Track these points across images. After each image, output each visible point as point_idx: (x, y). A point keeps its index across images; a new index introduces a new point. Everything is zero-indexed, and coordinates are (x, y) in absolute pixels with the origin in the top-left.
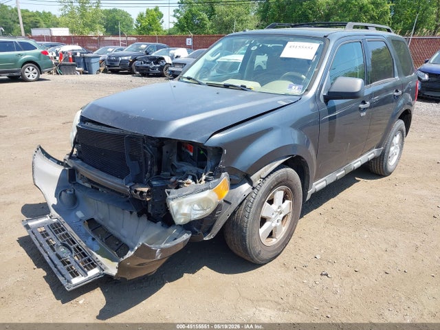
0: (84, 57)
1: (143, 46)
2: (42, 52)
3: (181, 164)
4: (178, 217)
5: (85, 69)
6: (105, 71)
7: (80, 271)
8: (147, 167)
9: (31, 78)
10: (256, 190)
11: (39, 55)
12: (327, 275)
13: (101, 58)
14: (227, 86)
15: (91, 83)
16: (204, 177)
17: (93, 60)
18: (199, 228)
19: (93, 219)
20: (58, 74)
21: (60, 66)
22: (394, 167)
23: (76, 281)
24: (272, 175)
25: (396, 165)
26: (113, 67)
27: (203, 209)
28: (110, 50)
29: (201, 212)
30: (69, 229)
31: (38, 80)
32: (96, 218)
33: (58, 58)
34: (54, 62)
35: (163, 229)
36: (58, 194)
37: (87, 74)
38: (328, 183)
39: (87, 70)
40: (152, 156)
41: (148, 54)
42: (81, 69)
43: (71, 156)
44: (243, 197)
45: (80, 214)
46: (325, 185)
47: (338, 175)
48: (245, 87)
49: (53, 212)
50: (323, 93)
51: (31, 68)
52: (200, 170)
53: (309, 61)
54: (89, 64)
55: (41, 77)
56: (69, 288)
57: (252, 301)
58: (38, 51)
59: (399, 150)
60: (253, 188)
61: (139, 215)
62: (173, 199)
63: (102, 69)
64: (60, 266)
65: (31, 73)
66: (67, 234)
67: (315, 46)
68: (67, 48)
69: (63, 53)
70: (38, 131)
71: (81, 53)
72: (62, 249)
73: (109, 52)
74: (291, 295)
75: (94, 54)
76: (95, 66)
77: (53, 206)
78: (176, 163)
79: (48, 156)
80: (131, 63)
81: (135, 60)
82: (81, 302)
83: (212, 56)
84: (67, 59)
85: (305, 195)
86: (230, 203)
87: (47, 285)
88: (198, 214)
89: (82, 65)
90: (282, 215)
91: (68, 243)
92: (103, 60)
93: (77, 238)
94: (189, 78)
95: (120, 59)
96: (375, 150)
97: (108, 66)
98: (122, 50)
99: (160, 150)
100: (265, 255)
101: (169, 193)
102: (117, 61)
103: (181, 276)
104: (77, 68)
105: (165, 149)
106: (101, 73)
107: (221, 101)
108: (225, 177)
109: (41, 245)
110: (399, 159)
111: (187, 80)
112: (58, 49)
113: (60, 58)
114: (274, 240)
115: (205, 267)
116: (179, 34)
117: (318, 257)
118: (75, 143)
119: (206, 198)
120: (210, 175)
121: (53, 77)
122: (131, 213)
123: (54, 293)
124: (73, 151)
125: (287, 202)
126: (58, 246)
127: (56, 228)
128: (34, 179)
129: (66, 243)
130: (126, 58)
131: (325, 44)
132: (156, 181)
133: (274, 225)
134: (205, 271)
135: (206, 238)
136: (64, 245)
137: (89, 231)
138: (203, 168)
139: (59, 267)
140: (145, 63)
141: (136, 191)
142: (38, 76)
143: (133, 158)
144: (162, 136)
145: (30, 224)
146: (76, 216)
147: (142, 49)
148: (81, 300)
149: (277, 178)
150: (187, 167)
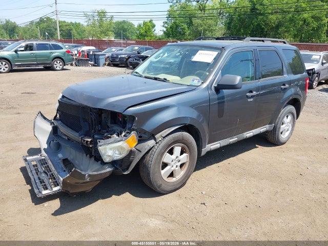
0: (95, 55)
1: (136, 48)
2: (67, 51)
3: (112, 125)
4: (105, 157)
5: (95, 63)
6: (109, 65)
7: (49, 188)
8: (93, 126)
9: (58, 68)
10: (158, 144)
11: (64, 53)
12: (204, 204)
13: (107, 56)
14: (156, 79)
15: (97, 73)
16: (123, 134)
17: (101, 57)
18: (121, 166)
19: (67, 159)
20: (76, 66)
21: (78, 60)
22: (287, 139)
23: (45, 192)
24: (170, 136)
25: (289, 138)
26: (115, 62)
27: (120, 154)
28: (114, 50)
29: (119, 155)
30: (50, 163)
31: (63, 69)
32: (69, 159)
33: (78, 55)
34: (74, 57)
35: (101, 166)
36: (49, 143)
37: (96, 66)
38: (221, 146)
39: (96, 64)
40: (95, 120)
41: (139, 53)
42: (92, 63)
43: (55, 118)
44: (149, 148)
45: (60, 156)
46: (219, 147)
47: (231, 141)
48: (166, 79)
49: (43, 152)
50: (215, 85)
51: (58, 62)
52: (122, 129)
53: (208, 64)
54: (98, 59)
55: (65, 67)
56: (39, 196)
57: (149, 214)
58: (64, 50)
59: (291, 127)
60: (157, 143)
61: (91, 157)
62: (101, 146)
63: (107, 63)
64: (39, 184)
65: (58, 65)
66: (48, 166)
67: (215, 54)
68: (85, 48)
69: (82, 51)
70: (52, 104)
71: (93, 52)
72: (43, 175)
73: (113, 51)
74: (175, 213)
75: (103, 52)
76: (102, 61)
77: (44, 149)
78: (109, 124)
79: (45, 118)
80: (127, 59)
81: (129, 57)
82: (46, 205)
83: (156, 58)
84: (83, 56)
85: (199, 151)
86: (140, 151)
87: (30, 194)
88: (118, 156)
89: (94, 60)
90: (180, 163)
91: (48, 171)
92: (108, 57)
93: (53, 168)
94: (136, 73)
95: (119, 56)
96: (267, 126)
97: (111, 61)
98: (122, 50)
99: (100, 116)
100: (166, 187)
101: (99, 142)
102: (117, 58)
103: (111, 196)
104: (90, 62)
105: (103, 115)
106: (106, 66)
107: (143, 88)
108: (133, 134)
109: (31, 171)
110: (291, 133)
111: (135, 74)
112: (79, 49)
113: (79, 55)
114: (174, 179)
115: (127, 193)
116: (165, 40)
117: (204, 193)
118: (58, 110)
119: (119, 146)
120: (128, 133)
121: (74, 68)
122: (87, 155)
123: (32, 199)
124: (56, 115)
125: (185, 155)
126: (41, 173)
127: (43, 162)
128: (34, 132)
129: (46, 171)
130: (123, 56)
131: (221, 53)
132: (97, 135)
133: (173, 169)
134: (127, 195)
135: (126, 173)
136: (45, 172)
137: (63, 166)
138: (124, 128)
139: (37, 184)
140: (136, 59)
141: (84, 141)
142: (63, 67)
143: (85, 120)
144: (99, 107)
145: (28, 158)
146: (58, 157)
147: (135, 50)
148: (46, 204)
149: (174, 138)
150: (116, 128)
